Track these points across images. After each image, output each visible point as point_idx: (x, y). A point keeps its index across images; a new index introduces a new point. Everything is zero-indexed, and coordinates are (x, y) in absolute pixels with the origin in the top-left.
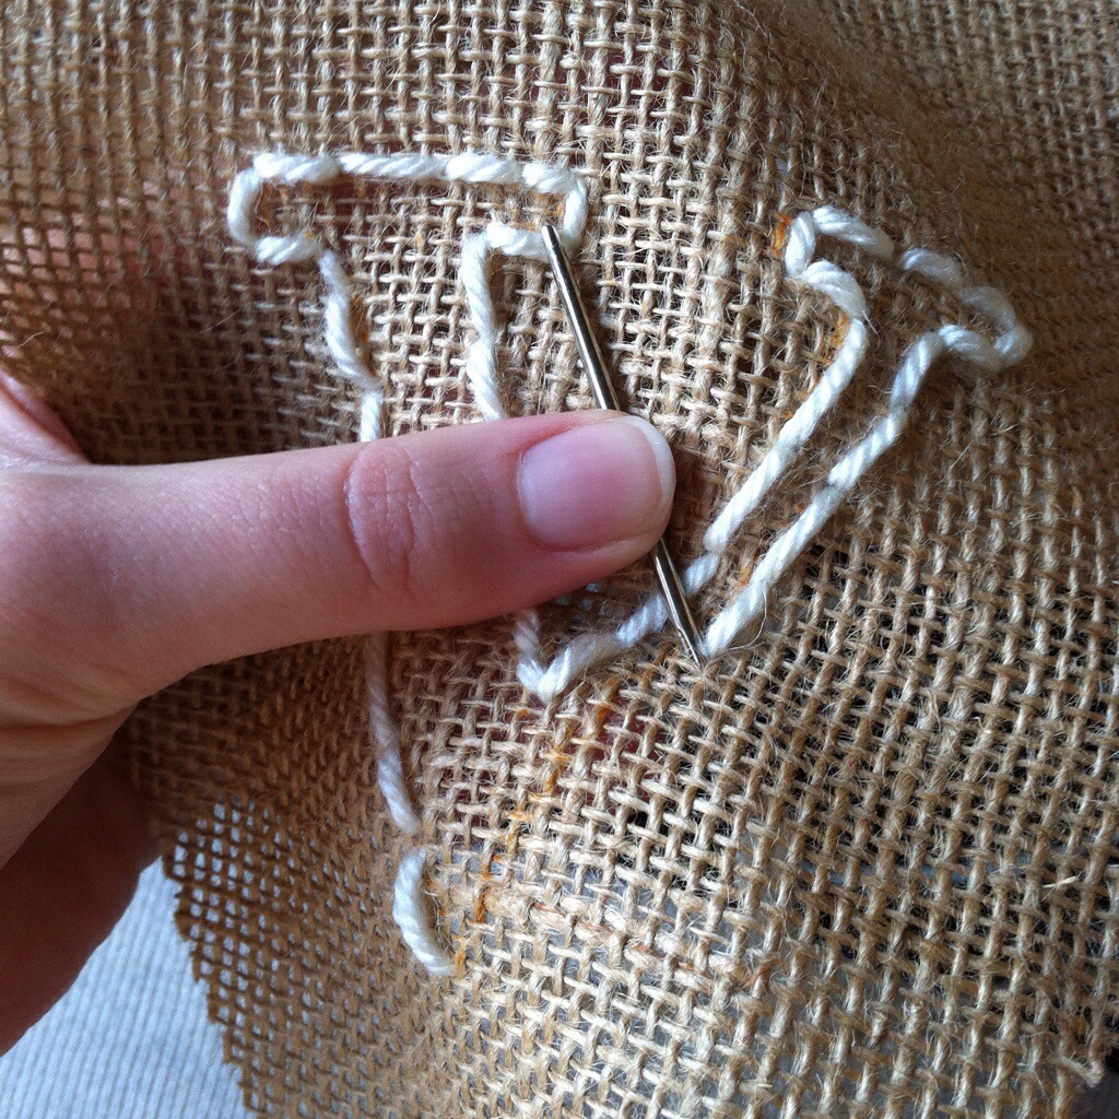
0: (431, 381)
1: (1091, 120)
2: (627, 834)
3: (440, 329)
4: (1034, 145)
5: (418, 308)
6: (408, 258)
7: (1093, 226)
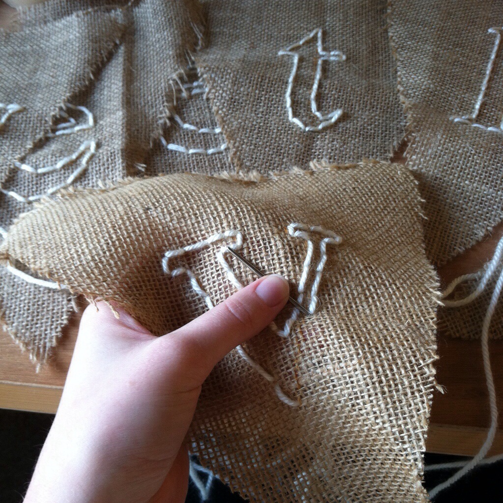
0: (220, 287)
1: (339, 190)
2: (321, 351)
3: (219, 275)
4: (329, 198)
5: (212, 273)
6: (206, 264)
7: (349, 209)
